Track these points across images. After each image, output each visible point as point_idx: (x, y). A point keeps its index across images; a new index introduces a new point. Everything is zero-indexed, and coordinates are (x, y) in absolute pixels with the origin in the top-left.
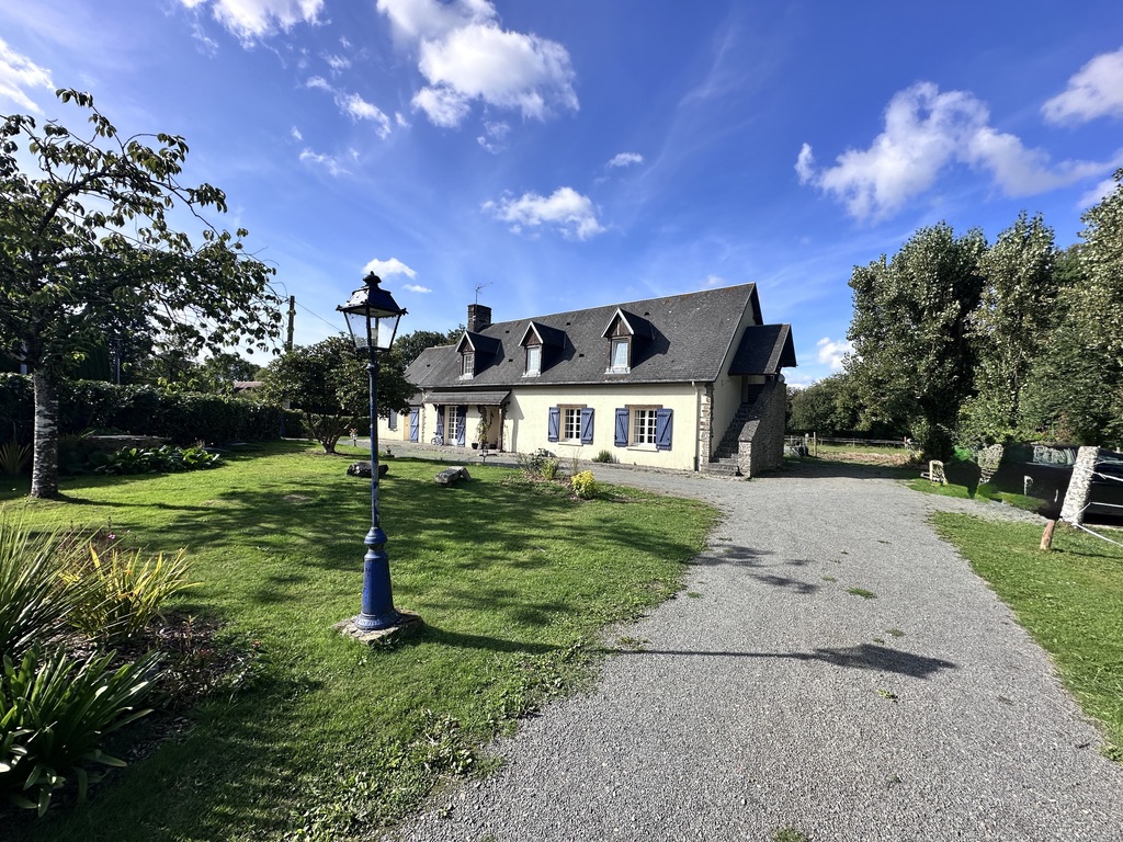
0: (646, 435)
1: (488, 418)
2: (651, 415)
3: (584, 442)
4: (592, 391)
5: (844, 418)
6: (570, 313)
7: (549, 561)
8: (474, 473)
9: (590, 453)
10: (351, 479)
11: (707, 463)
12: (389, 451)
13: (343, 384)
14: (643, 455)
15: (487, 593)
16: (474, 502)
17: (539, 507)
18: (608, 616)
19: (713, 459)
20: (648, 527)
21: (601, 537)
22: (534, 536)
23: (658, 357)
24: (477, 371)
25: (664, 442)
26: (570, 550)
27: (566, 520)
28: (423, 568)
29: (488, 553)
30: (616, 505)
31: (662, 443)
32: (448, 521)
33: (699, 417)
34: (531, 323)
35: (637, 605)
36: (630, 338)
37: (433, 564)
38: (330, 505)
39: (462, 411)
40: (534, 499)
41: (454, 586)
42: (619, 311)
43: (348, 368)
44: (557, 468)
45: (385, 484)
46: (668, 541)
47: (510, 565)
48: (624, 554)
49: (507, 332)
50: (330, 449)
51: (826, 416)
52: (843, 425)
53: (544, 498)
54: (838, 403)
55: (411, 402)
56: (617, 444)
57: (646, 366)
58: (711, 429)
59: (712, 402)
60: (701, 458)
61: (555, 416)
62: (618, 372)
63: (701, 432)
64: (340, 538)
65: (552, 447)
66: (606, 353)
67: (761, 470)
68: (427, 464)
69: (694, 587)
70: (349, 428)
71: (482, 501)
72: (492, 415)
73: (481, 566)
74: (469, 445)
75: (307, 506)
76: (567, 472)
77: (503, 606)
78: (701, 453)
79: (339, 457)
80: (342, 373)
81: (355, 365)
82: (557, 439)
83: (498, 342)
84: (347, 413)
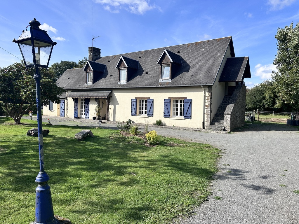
0: (179, 112)
1: (101, 104)
2: (181, 102)
3: (149, 116)
4: (152, 91)
5: (269, 102)
6: (141, 52)
7: (139, 181)
8: (95, 133)
9: (152, 121)
10: (30, 138)
11: (209, 125)
12: (49, 122)
13: (24, 88)
14: (178, 121)
15: (107, 202)
16: (96, 149)
17: (130, 150)
18: (175, 213)
19: (212, 123)
20: (186, 159)
21: (164, 165)
22: (129, 166)
23: (185, 74)
24: (94, 81)
25: (188, 115)
26: (149, 174)
27: (145, 157)
28: (70, 188)
29: (106, 178)
30: (169, 148)
31: (187, 116)
32: (82, 160)
33: (205, 103)
34: (121, 57)
35: (189, 206)
36: (171, 64)
37: (75, 185)
38: (17, 153)
39: (87, 101)
40: (127, 146)
41: (88, 199)
42: (165, 51)
43: (26, 79)
44: (137, 129)
45: (48, 140)
46: (198, 167)
47: (118, 184)
48: (177, 175)
49: (109, 61)
50: (18, 121)
51: (261, 101)
52: (269, 105)
53: (132, 145)
54: (266, 95)
55: (60, 97)
56: (165, 116)
57: (178, 78)
58: (211, 109)
59: (211, 95)
60: (206, 123)
61: (134, 103)
62: (165, 81)
63: (206, 110)
64: (23, 172)
65: (134, 119)
66: (159, 72)
67: (235, 128)
68: (70, 129)
69: (217, 194)
70: (28, 111)
71: (100, 148)
72: (103, 103)
73: (102, 185)
74: (91, 118)
75: (4, 154)
76: (142, 131)
77: (117, 209)
78: (206, 120)
79: (23, 126)
80: (23, 82)
81: (29, 78)
82: (135, 114)
83: (105, 66)
84: (27, 103)
